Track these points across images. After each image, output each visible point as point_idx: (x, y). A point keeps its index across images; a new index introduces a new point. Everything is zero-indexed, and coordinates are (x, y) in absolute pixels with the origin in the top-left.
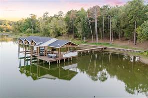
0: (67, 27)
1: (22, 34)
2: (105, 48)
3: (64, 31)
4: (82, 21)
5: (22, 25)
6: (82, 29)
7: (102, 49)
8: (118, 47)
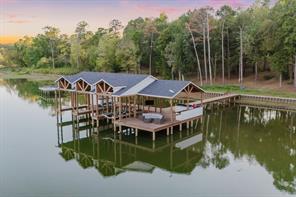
0: (138, 54)
1: (28, 69)
2: (237, 97)
3: (130, 62)
4: (177, 39)
5: (28, 51)
6: (175, 57)
7: (232, 98)
8: (259, 93)
